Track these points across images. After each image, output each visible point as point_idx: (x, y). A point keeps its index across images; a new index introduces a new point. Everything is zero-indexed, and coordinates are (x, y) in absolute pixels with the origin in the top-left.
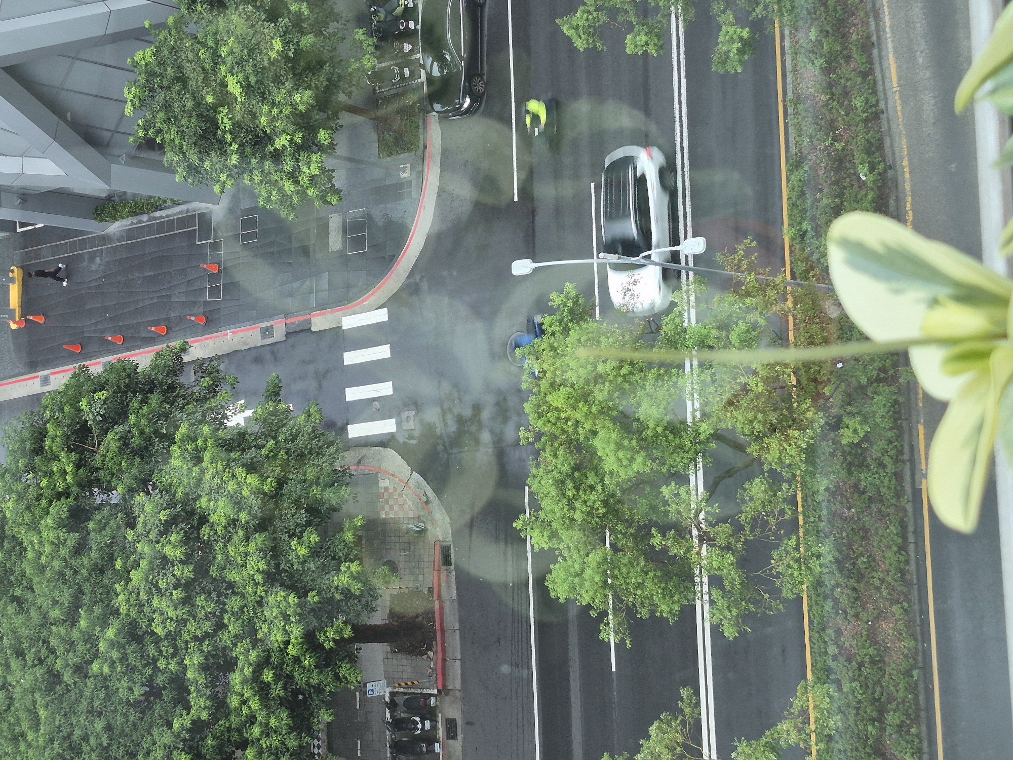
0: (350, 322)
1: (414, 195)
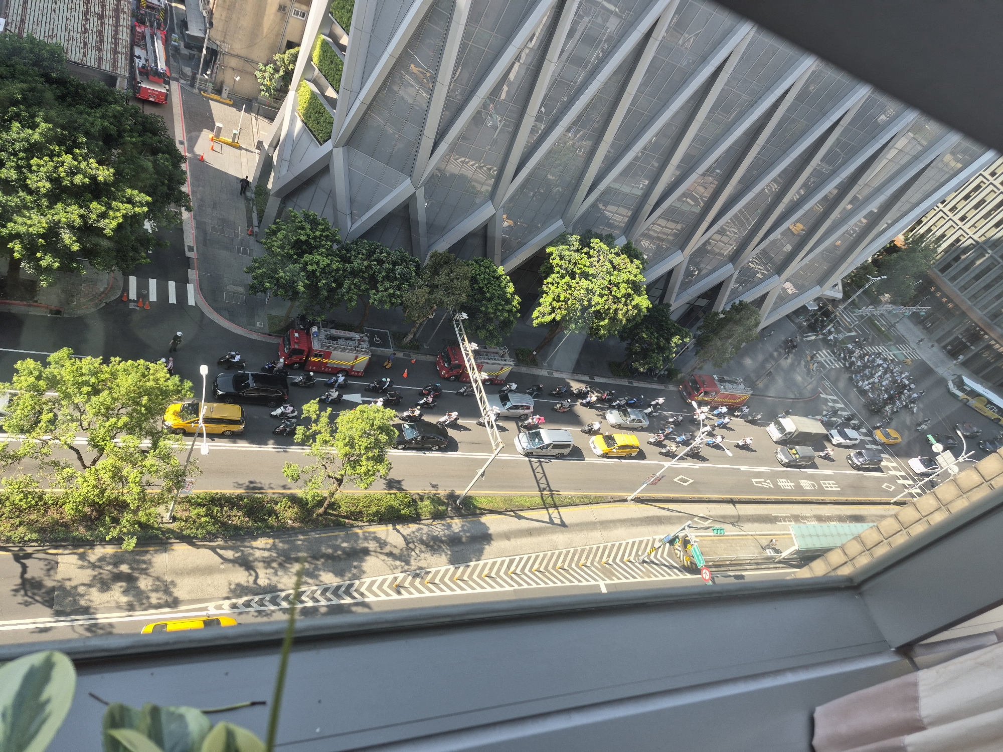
0: (190, 288)
1: (248, 327)
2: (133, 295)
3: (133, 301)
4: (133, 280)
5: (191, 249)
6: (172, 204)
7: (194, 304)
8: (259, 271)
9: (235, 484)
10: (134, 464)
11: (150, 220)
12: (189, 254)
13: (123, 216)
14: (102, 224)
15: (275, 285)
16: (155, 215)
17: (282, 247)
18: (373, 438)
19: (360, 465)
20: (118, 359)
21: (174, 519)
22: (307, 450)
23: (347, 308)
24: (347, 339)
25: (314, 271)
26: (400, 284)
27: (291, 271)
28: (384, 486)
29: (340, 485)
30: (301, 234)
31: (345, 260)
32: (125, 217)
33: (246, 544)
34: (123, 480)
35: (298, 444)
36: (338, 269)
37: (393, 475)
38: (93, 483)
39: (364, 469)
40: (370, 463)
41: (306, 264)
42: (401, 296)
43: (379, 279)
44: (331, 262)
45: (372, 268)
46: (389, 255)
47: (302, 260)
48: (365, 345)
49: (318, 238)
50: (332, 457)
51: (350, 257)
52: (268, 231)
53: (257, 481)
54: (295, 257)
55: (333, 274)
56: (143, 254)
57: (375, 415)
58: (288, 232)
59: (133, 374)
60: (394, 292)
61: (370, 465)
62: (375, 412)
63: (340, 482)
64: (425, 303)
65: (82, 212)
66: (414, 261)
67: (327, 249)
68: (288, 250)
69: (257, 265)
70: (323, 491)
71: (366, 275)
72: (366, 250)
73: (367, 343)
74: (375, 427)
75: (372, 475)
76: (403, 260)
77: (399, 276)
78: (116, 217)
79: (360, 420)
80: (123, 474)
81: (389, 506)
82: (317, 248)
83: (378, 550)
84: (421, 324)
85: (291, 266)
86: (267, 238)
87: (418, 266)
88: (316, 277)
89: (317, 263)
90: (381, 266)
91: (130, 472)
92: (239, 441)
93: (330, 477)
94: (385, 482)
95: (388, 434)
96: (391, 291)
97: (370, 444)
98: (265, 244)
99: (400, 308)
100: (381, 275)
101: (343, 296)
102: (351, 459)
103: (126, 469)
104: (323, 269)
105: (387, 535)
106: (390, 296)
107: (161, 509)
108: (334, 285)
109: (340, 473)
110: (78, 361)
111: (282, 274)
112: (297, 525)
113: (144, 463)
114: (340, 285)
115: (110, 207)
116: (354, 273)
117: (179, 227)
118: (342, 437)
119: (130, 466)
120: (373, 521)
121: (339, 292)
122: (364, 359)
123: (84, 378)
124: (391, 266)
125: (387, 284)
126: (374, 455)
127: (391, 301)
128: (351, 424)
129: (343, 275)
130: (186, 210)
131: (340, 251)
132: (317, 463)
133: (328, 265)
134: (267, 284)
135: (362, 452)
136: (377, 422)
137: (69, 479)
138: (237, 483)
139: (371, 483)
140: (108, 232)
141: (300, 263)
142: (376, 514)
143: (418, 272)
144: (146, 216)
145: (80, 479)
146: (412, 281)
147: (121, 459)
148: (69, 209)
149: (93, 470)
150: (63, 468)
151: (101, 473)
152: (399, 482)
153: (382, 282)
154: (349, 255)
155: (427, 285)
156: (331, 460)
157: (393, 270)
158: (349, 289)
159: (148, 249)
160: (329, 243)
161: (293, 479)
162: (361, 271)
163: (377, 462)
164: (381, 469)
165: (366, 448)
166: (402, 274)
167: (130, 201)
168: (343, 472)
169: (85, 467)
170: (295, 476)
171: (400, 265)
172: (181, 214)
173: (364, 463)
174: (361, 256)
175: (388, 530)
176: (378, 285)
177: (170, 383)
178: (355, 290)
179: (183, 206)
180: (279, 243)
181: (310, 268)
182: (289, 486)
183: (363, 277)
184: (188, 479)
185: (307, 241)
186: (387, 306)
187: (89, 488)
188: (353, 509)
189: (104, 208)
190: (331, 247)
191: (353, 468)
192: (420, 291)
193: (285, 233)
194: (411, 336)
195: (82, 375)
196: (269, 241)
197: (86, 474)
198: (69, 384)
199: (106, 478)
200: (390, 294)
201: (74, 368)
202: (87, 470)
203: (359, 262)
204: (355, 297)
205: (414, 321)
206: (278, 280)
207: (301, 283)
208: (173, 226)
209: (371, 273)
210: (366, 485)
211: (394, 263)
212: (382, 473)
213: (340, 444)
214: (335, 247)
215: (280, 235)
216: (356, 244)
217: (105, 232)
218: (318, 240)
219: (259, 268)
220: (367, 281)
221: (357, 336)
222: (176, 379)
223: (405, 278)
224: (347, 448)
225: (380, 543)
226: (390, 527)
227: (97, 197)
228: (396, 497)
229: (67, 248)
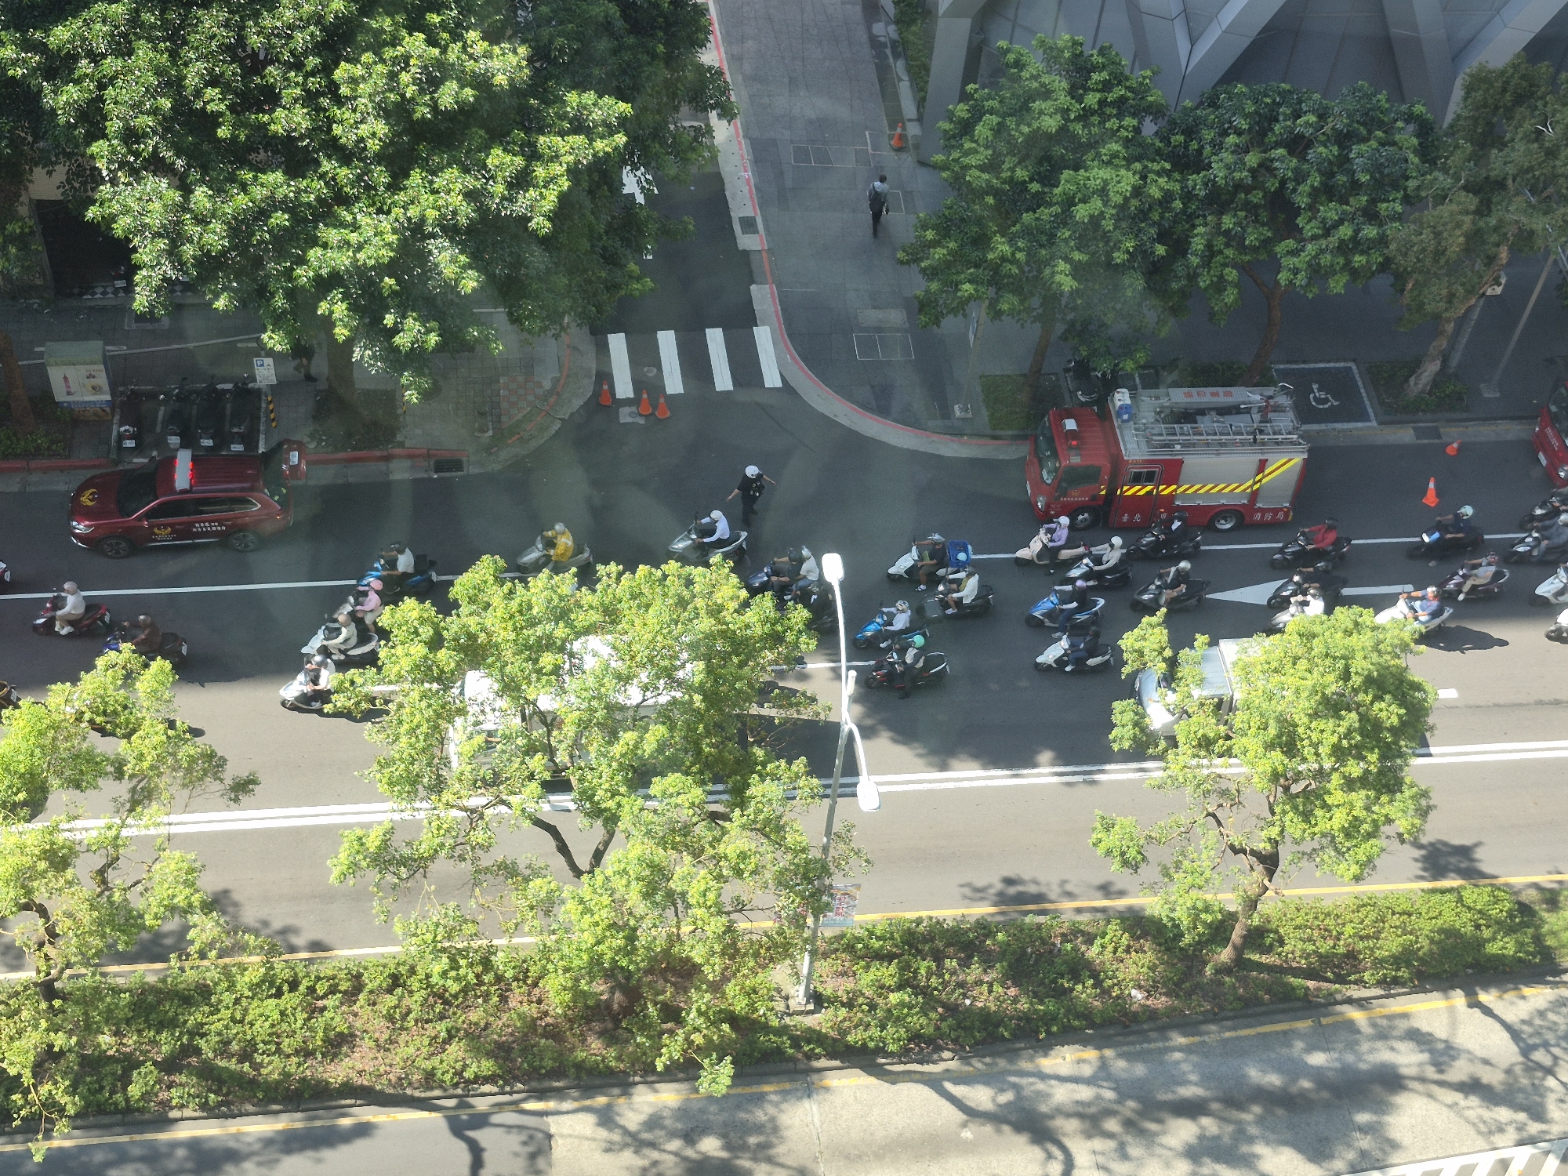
0: (763, 336)
2: (624, 388)
3: (627, 402)
4: (617, 343)
5: (749, 225)
6: (685, 109)
7: (779, 384)
8: (939, 253)
9: (967, 891)
10: (697, 854)
11: (635, 168)
12: (747, 242)
13: (568, 170)
14: (523, 201)
15: (990, 283)
16: (645, 150)
17: (992, 166)
18: (1354, 715)
19: (1326, 807)
20: (613, 568)
21: (818, 1000)
22: (1154, 771)
23: (1212, 315)
24: (1224, 411)
25: (1095, 220)
26: (1373, 202)
27: (1027, 232)
28: (1416, 868)
29: (1270, 874)
30: (1041, 113)
31: (1186, 162)
32: (573, 172)
33: (1025, 1065)
34: (674, 900)
35: (1126, 757)
36: (1168, 196)
37: (1440, 829)
38: (605, 915)
39: (1340, 818)
40: (1359, 797)
41: (1069, 202)
42: (1382, 241)
43: (1302, 200)
44: (1144, 178)
45: (1271, 171)
46: (1322, 116)
47: (1057, 191)
48: (1285, 421)
49: (1093, 112)
50: (1233, 788)
51: (1200, 151)
52: (945, 125)
53: (1026, 876)
54: (1035, 187)
55: (1155, 216)
56: (633, 267)
57: (1348, 641)
58: (1004, 116)
59: (658, 602)
60: (1357, 231)
61: (1359, 804)
62: (1348, 633)
63: (1270, 862)
64: (1468, 250)
65: (470, 182)
66: (1410, 118)
67: (1127, 142)
68: (1012, 170)
69: (930, 235)
70: (1220, 896)
71: (1257, 197)
72: (1246, 116)
73: (1291, 415)
74: (1357, 681)
75: (1370, 835)
76: (1371, 121)
77: (1364, 178)
78: (553, 179)
79: (1303, 664)
80: (672, 885)
81: (1441, 931)
82: (1094, 144)
83: (1431, 1073)
84: (1461, 321)
85: (1027, 217)
86: (948, 148)
87: (1425, 129)
88: (1106, 237)
89: (1103, 192)
90: (1303, 158)
91: (688, 878)
92: (954, 763)
93: (1236, 850)
94: (1418, 853)
95: (1402, 699)
96: (1345, 231)
97: (1348, 735)
98: (944, 167)
99: (1384, 281)
100: (1304, 188)
101: (1192, 277)
102: (1296, 788)
103: (679, 871)
104: (1123, 207)
105: (1454, 1024)
106: (1344, 248)
107: (779, 975)
108: (1161, 250)
109: (1264, 834)
110: (519, 587)
111: (1005, 248)
112: (1161, 1002)
113: (721, 849)
114: (1179, 247)
115: (533, 155)
116: (1219, 200)
117: (709, 169)
118: (1255, 722)
119: (687, 859)
120: (1396, 981)
121: (1179, 268)
122: (1285, 465)
123: (539, 630)
124: (1335, 149)
125: (1330, 211)
126: (1367, 772)
127: (1348, 262)
128: (1277, 678)
129: (1184, 211)
130: (720, 116)
131: (1166, 140)
132: (1188, 810)
133: (1137, 191)
134: (967, 286)
135: (1327, 765)
136: (1359, 665)
137: (547, 906)
138: (968, 885)
139: (1370, 860)
140: (540, 224)
141: (1050, 204)
142: (1403, 958)
143: (1428, 152)
144: (624, 157)
145: (571, 905)
146: (1412, 184)
147: (663, 843)
148: (439, 182)
149: (599, 879)
150: (527, 880)
151: (619, 883)
152: (1465, 852)
153: (1311, 207)
154: (1194, 145)
155: (1465, 188)
156: (1231, 796)
157: (1344, 161)
158: (1210, 252)
159: (640, 249)
160: (1129, 121)
161: (1125, 863)
162: (1239, 186)
163: (1379, 793)
164: (1399, 813)
165: (1338, 752)
166: (1376, 168)
167: (579, 126)
168: (1274, 832)
169: (578, 873)
170: (1132, 853)
171: (1364, 140)
172: (709, 131)
173: (1336, 797)
174: (1232, 139)
175: (1452, 1010)
176: (1300, 221)
177: (750, 616)
178: (1229, 252)
179: (713, 108)
180: (983, 155)
181: (1082, 212)
182: (1119, 886)
183: (1248, 206)
184: (838, 881)
185: (1063, 129)
186: (1338, 285)
187: (599, 930)
188: (1324, 947)
189: (519, 161)
190: (1137, 130)
191: (1307, 816)
192: (1445, 210)
193: (995, 119)
194: (1431, 368)
195: (533, 623)
196: (955, 155)
197: (585, 891)
198: (508, 654)
199: (634, 898)
200: (1342, 242)
201: (514, 605)
202: (585, 878)
203: (1228, 157)
204: (1231, 274)
205: (1437, 317)
206: (996, 268)
207: (1062, 266)
208: (694, 170)
209: (1272, 185)
210: (1355, 869)
211: (1344, 139)
212: (1402, 825)
213: (1252, 743)
214: (1149, 128)
215: (982, 130)
216: (1213, 103)
217: (532, 225)
218: (1095, 119)
219: (935, 244)
220: (1264, 216)
221: (1253, 397)
222: (766, 603)
223: (1386, 181)
224: (1277, 756)
225: (1431, 1051)
226: (1459, 998)
227: (498, 136)
228: (1460, 900)
229: (451, 287)
